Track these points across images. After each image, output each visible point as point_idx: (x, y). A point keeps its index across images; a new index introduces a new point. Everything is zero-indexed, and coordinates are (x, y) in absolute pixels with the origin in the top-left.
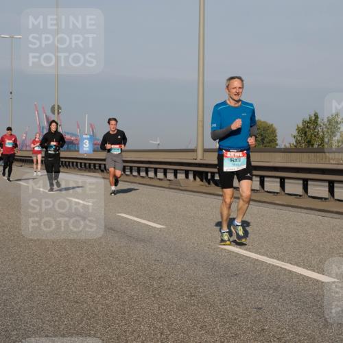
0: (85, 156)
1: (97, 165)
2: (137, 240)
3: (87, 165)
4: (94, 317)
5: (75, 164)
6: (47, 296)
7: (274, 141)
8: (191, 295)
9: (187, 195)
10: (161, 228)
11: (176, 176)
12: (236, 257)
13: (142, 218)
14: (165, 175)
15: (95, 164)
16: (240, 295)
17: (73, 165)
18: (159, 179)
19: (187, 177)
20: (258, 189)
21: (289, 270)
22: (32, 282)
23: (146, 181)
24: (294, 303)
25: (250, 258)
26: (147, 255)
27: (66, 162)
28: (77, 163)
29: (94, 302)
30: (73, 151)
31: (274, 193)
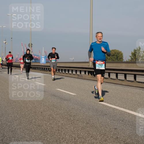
0: (43, 65)
1: (48, 69)
2: (64, 100)
3: (44, 68)
4: (46, 132)
5: (38, 68)
6: (27, 123)
7: (122, 58)
8: (87, 123)
9: (85, 81)
10: (74, 95)
11: (81, 73)
12: (106, 107)
13: (66, 91)
14: (76, 72)
15: (47, 68)
16: (107, 123)
17: (37, 69)
18: (74, 74)
19: (85, 73)
20: (115, 78)
21: (128, 113)
22: (20, 117)
23: (68, 75)
24: (130, 126)
25: (112, 107)
26: (68, 106)
27: (34, 67)
28: (39, 68)
29: (46, 126)
30: (37, 63)
31: (122, 80)
